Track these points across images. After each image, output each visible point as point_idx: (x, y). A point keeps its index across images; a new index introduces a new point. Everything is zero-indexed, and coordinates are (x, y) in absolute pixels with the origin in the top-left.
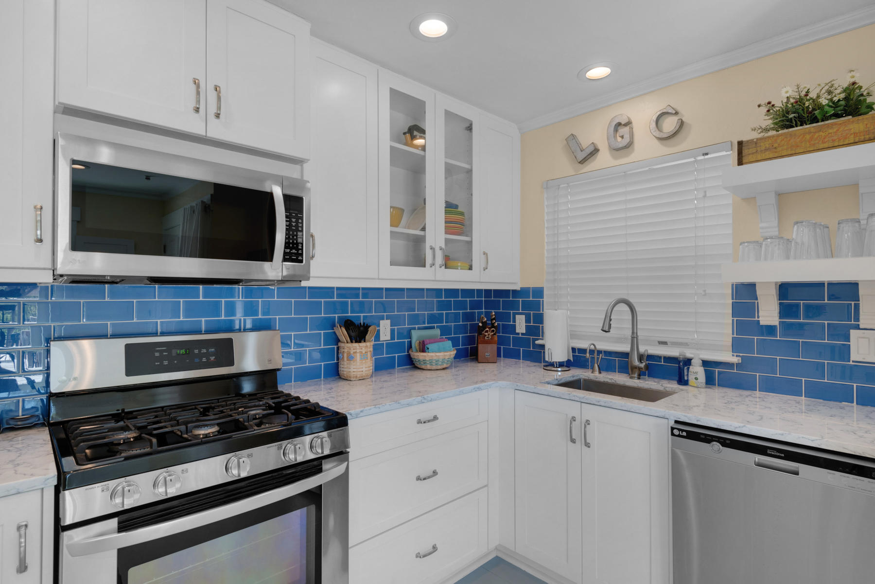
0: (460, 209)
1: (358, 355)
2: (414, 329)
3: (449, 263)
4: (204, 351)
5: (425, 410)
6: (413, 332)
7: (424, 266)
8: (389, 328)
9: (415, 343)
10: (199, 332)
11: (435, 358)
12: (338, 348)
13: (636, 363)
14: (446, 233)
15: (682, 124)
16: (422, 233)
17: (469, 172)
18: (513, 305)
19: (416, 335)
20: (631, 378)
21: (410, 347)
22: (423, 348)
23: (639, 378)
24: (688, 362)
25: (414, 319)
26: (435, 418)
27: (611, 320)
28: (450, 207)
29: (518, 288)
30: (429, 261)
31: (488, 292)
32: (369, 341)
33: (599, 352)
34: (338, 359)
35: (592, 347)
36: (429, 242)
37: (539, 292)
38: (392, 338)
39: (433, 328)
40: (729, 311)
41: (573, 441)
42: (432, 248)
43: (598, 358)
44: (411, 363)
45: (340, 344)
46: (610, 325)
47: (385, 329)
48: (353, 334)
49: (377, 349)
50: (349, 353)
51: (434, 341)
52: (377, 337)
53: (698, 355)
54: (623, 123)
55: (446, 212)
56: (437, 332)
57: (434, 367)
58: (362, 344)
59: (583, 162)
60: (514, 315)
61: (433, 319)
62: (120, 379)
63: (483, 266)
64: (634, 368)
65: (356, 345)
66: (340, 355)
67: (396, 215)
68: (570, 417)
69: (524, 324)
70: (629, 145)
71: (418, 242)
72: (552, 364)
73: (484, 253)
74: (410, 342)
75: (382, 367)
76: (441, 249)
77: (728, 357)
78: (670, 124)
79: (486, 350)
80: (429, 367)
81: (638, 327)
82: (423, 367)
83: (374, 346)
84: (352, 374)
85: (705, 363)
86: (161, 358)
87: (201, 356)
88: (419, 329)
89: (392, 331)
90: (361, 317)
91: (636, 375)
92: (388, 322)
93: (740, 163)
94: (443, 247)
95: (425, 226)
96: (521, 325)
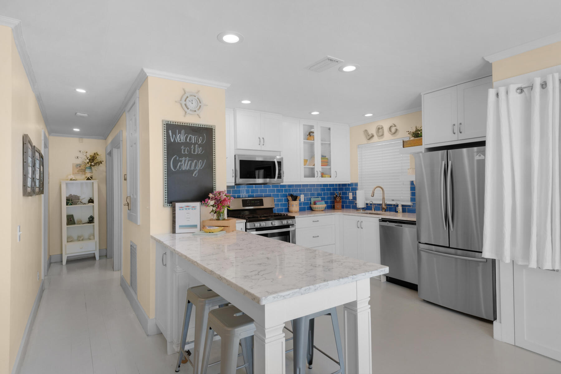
0: (327, 157)
1: (295, 205)
2: (312, 198)
3: (323, 176)
4: (257, 202)
5: (315, 218)
6: (312, 199)
7: (314, 177)
8: (303, 197)
9: (312, 202)
10: (254, 197)
11: (319, 207)
12: (288, 203)
13: (384, 206)
14: (322, 166)
15: (397, 130)
16: (313, 167)
17: (330, 144)
18: (348, 189)
19: (313, 200)
20: (383, 211)
21: (311, 204)
22: (315, 203)
23: (385, 212)
24: (397, 206)
25: (312, 195)
26: (318, 221)
27: (374, 193)
28: (323, 157)
29: (349, 183)
30: (316, 175)
31: (339, 185)
32: (298, 201)
33: (374, 204)
34: (288, 206)
35: (371, 203)
36: (316, 170)
37: (356, 184)
38: (305, 201)
39: (319, 197)
40: (409, 189)
41: (358, 228)
42: (317, 171)
43: (374, 207)
44: (311, 209)
45: (289, 202)
46: (374, 194)
47: (302, 198)
48: (293, 198)
49: (300, 204)
50: (292, 204)
51: (319, 201)
52: (300, 200)
53: (400, 203)
54: (380, 128)
55: (321, 159)
56: (320, 199)
57: (319, 210)
58: (296, 201)
59: (369, 139)
60: (349, 192)
61: (319, 195)
62: (241, 207)
63: (335, 176)
64: (383, 208)
65: (294, 202)
66: (289, 205)
67: (306, 161)
68: (357, 221)
69: (352, 196)
70: (383, 135)
71: (312, 170)
72: (359, 209)
73: (336, 172)
74: (311, 202)
75: (302, 210)
76: (320, 171)
77: (409, 203)
78: (393, 130)
79: (338, 205)
80: (317, 210)
81: (385, 195)
82: (315, 210)
83: (299, 203)
84: (293, 211)
85: (403, 206)
86: (249, 203)
87: (256, 203)
88: (314, 198)
89: (305, 198)
90: (295, 193)
91: (384, 211)
92: (303, 195)
93: (403, 147)
94: (321, 171)
95: (314, 164)
96: (351, 196)
